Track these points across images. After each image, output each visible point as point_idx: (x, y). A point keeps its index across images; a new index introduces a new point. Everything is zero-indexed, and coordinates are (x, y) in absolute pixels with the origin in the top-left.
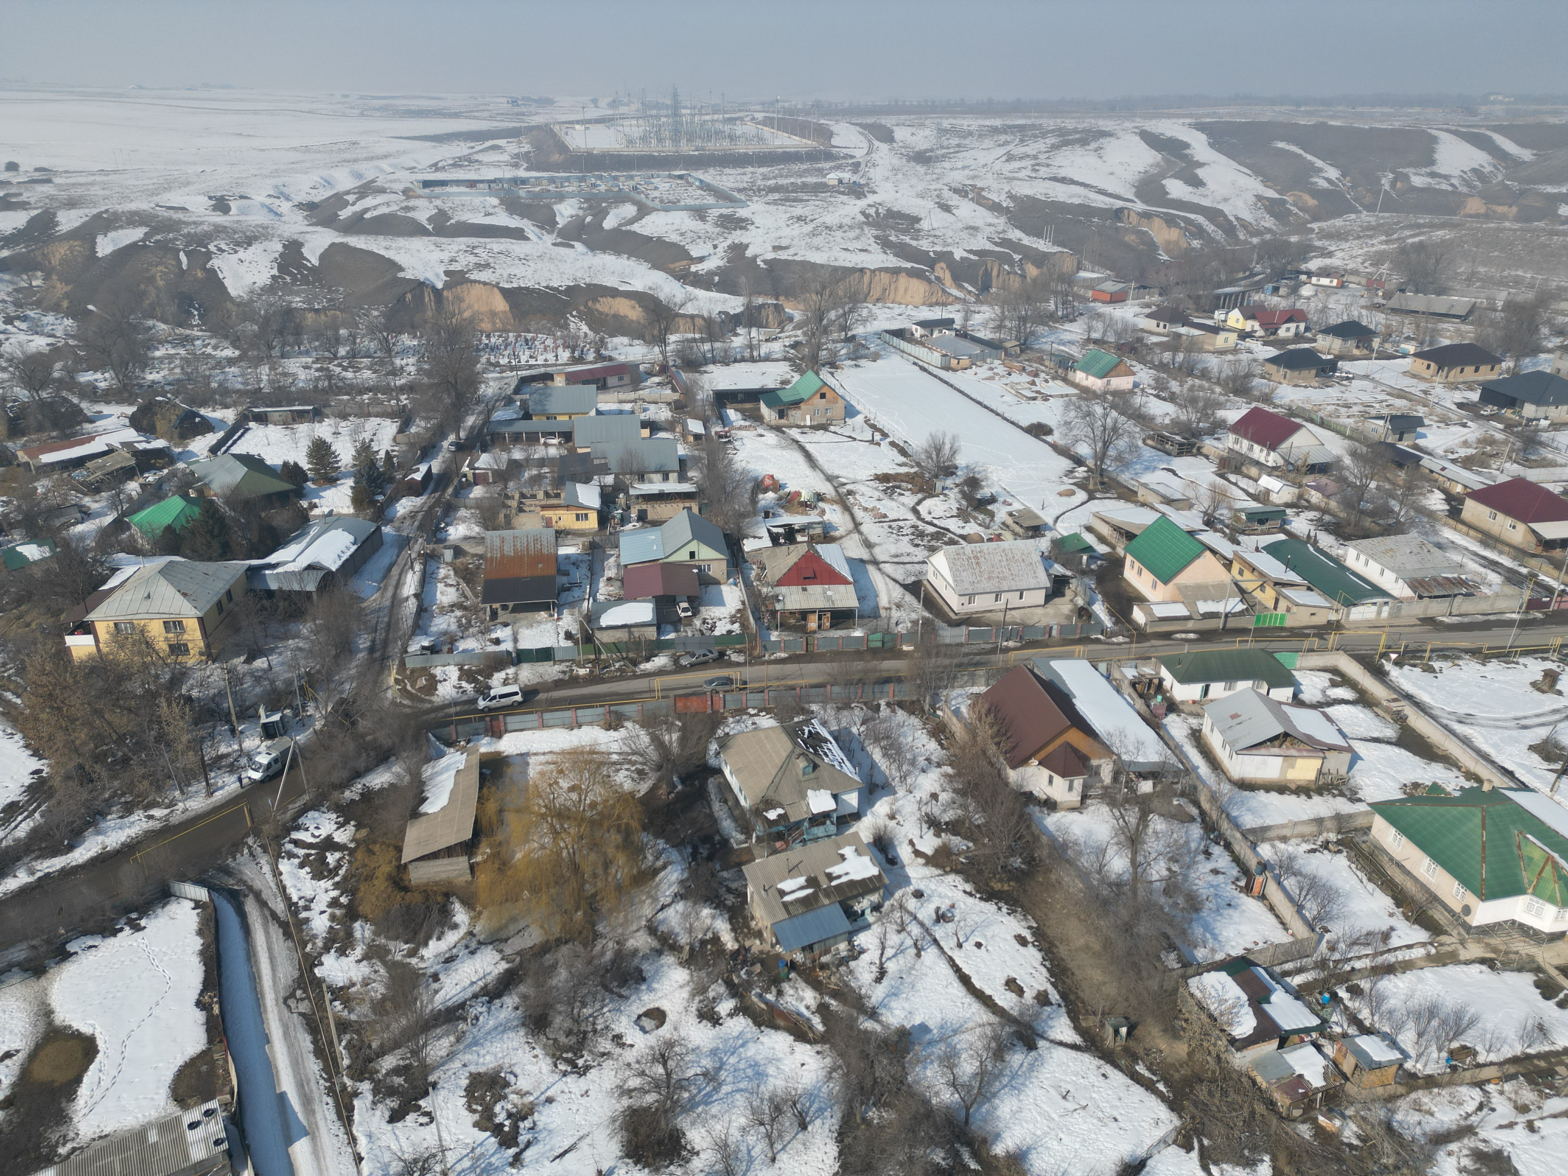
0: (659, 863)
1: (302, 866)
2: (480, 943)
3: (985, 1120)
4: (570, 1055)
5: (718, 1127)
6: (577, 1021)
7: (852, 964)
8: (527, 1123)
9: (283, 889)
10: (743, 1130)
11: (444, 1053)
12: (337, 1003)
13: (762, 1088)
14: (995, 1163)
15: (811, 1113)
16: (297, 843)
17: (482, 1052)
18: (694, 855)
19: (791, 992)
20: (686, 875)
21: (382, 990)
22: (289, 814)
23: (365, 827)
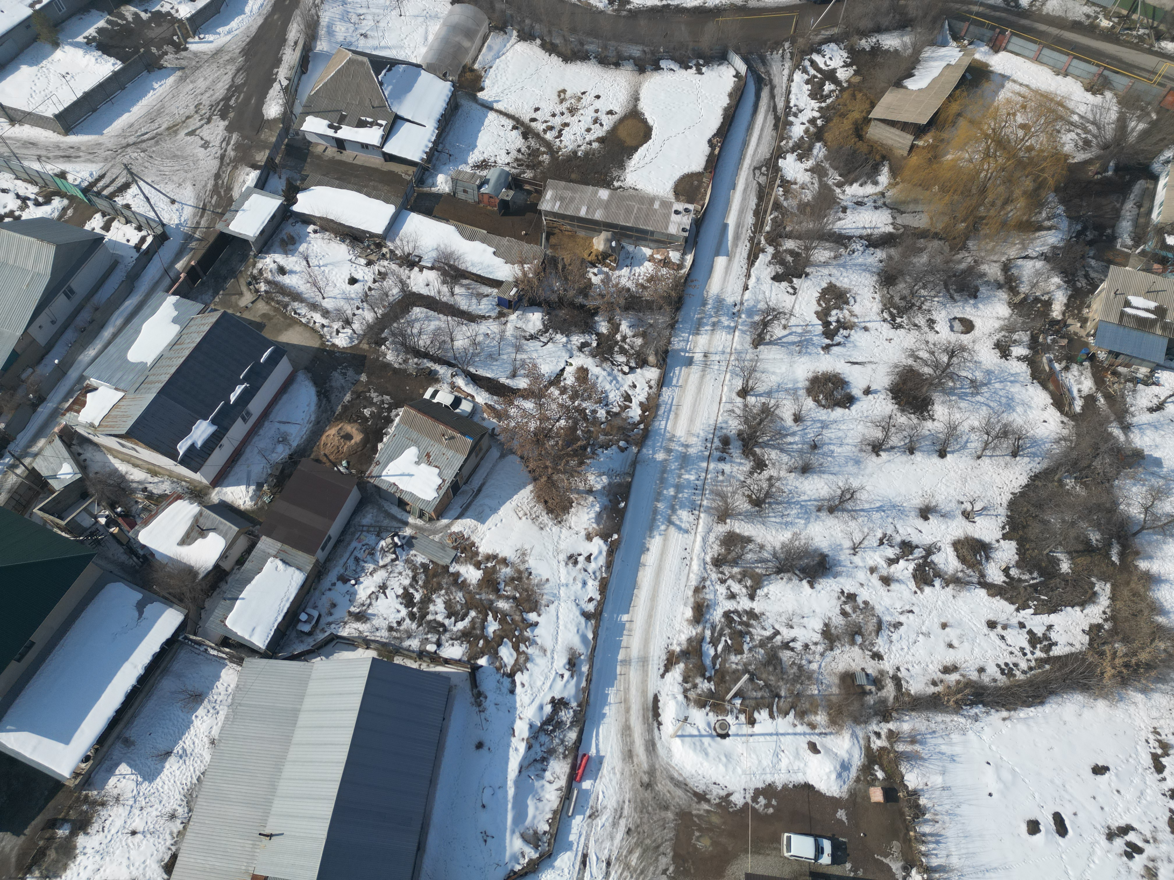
0: (1047, 223)
1: (807, 82)
2: (884, 204)
3: (1150, 543)
4: (895, 311)
5: (958, 416)
6: (913, 294)
7: (1140, 387)
8: (845, 333)
9: (789, 92)
10: (973, 429)
11: (823, 259)
12: (781, 189)
13: (1005, 415)
14: (1132, 569)
15: (1026, 451)
16: (813, 63)
17: (845, 274)
18: (1079, 234)
19: (1076, 373)
20: (1061, 244)
21: (810, 197)
22: (819, 38)
23: (860, 75)
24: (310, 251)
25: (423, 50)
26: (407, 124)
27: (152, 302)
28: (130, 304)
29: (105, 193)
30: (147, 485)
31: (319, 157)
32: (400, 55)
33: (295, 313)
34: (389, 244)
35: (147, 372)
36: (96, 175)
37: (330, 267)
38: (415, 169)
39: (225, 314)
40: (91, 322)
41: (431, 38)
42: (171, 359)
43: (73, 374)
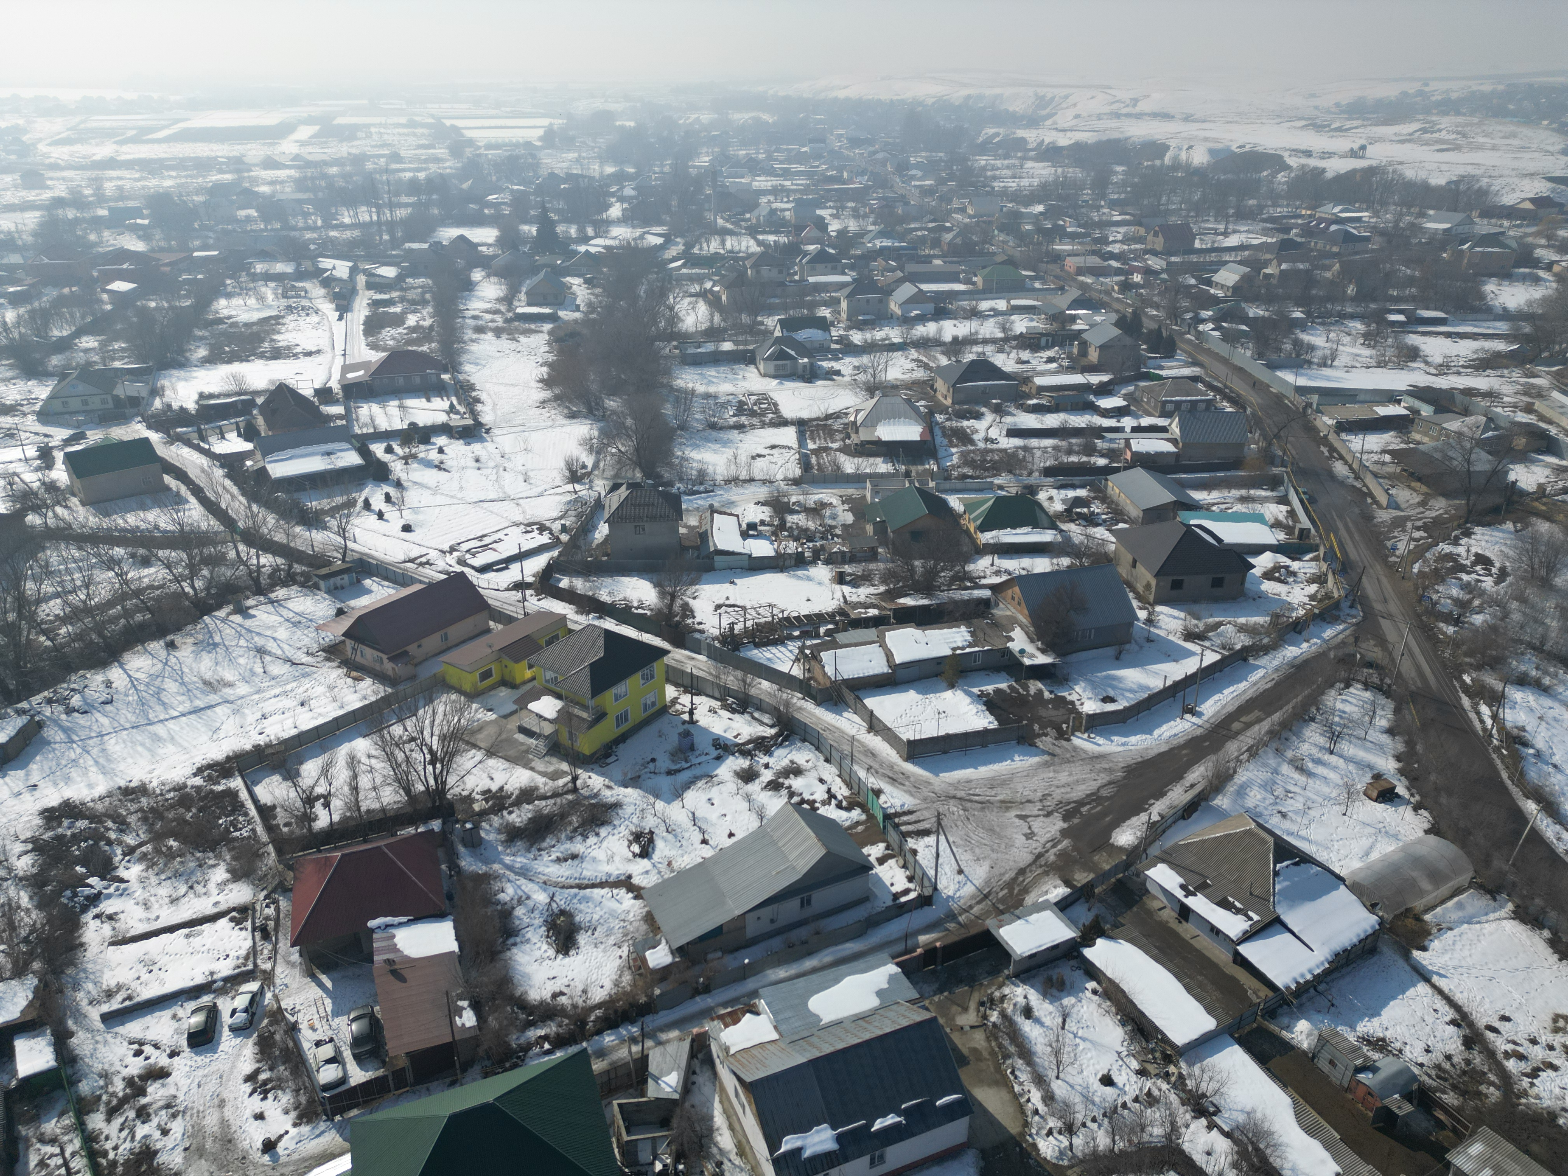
24: (1074, 1010)
25: (1357, 864)
26: (1288, 935)
27: (871, 959)
28: (851, 947)
29: (904, 828)
30: (726, 1161)
31: (1149, 913)
32: (1321, 856)
33: (1013, 1073)
34: (1183, 1065)
35: (814, 1030)
36: (906, 808)
37: (1088, 1045)
38: (1271, 994)
39: (934, 1020)
40: (804, 943)
41: (1375, 856)
42: (847, 1031)
43: (751, 984)
